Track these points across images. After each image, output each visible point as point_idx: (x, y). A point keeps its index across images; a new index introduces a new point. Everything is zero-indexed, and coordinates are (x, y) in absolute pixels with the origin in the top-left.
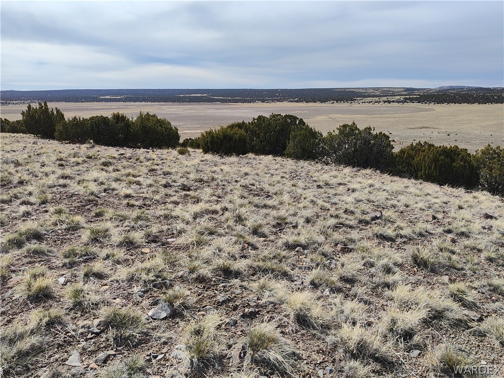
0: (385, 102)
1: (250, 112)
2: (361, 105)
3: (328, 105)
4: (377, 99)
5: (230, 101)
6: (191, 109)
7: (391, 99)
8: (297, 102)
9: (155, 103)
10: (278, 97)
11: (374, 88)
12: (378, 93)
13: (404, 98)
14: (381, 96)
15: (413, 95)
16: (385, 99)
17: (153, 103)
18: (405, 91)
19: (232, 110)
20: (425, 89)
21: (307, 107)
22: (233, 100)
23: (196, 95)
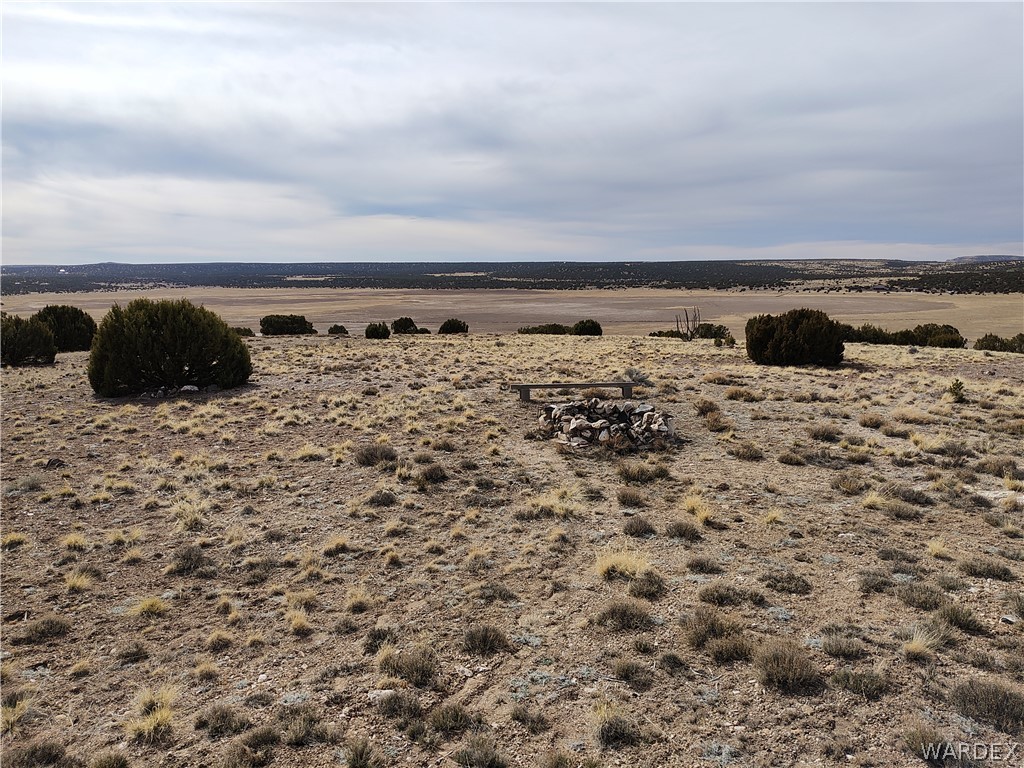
0: (850, 289)
1: (584, 307)
2: (802, 294)
3: (733, 295)
4: (832, 283)
5: (534, 286)
6: (466, 301)
7: (861, 282)
8: (668, 287)
9: (392, 290)
10: (626, 277)
11: (820, 261)
12: (830, 271)
13: (889, 282)
14: (840, 277)
15: (904, 275)
16: (848, 282)
17: (386, 290)
18: (886, 267)
19: (546, 303)
20: (926, 263)
21: (692, 297)
22: (539, 283)
23: (463, 274)
